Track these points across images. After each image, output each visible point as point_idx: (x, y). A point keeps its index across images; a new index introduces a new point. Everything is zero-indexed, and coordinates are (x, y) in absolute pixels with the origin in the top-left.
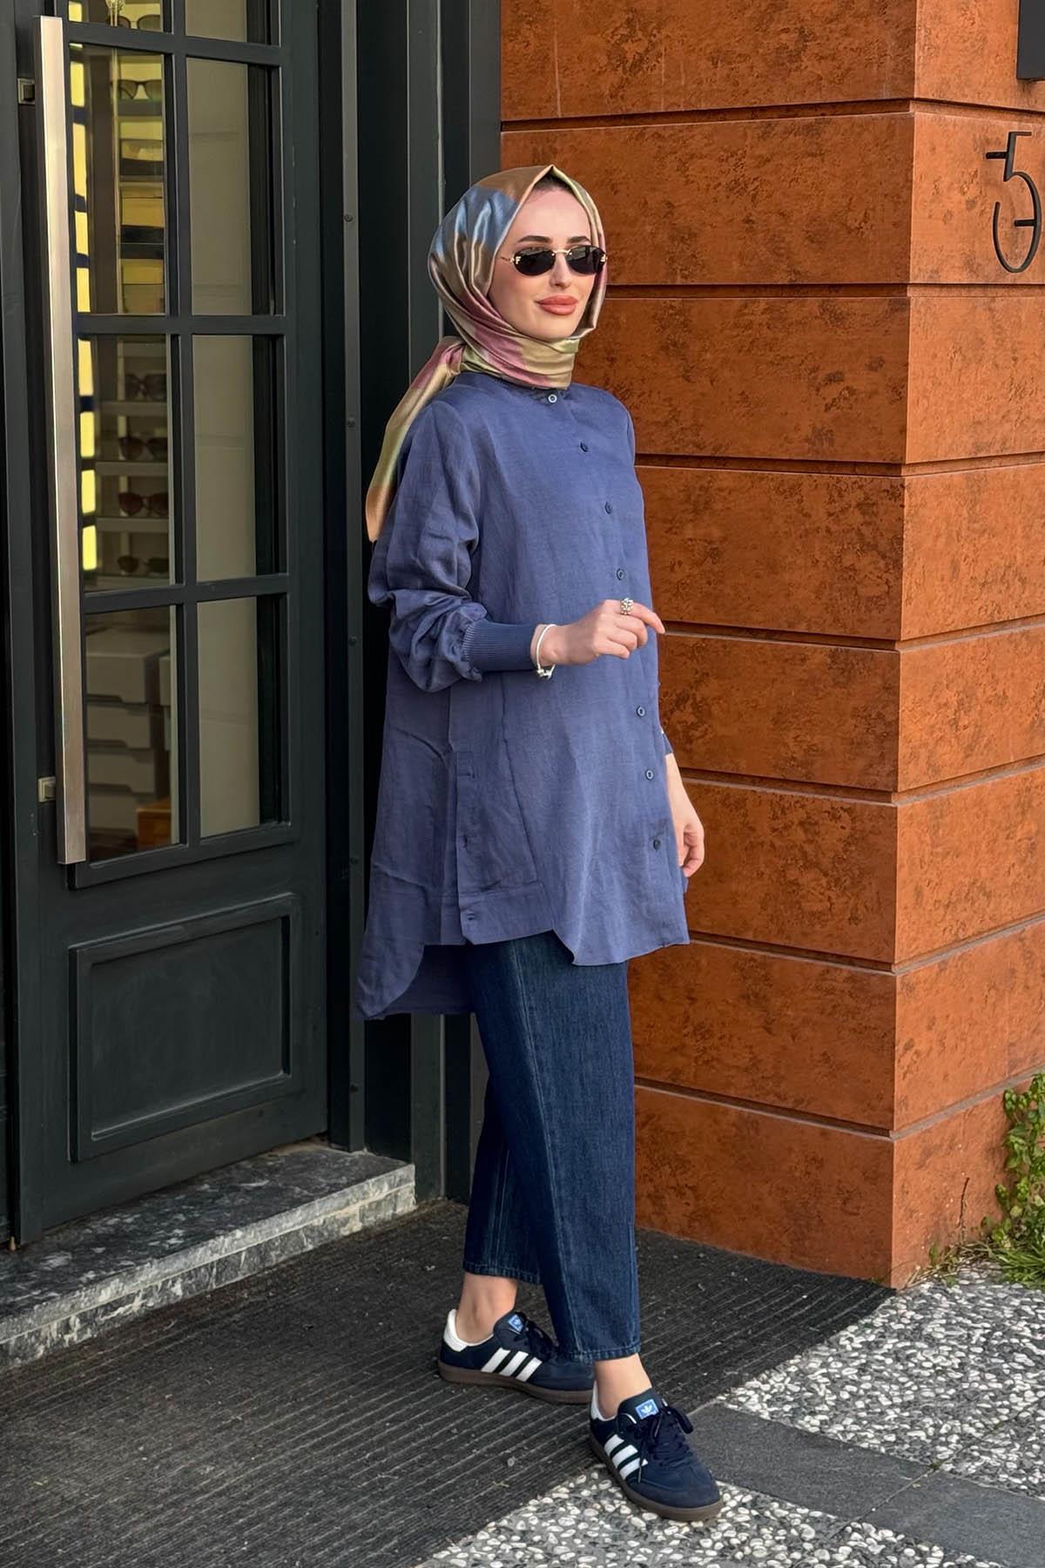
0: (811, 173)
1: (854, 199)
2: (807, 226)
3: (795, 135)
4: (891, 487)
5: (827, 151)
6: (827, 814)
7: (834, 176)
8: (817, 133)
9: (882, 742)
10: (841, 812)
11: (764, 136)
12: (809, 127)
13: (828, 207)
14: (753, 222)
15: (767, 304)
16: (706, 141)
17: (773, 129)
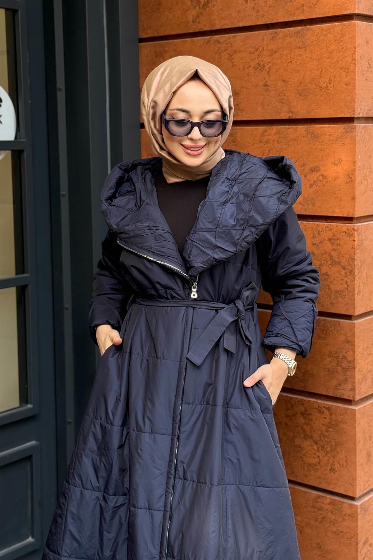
0: (299, 58)
1: (323, 72)
2: (298, 87)
3: (290, 37)
4: (348, 230)
5: (308, 45)
6: (316, 410)
7: (312, 58)
8: (302, 36)
9: (346, 371)
10: (324, 409)
11: (273, 38)
12: (297, 32)
13: (309, 76)
14: (268, 86)
15: (277, 129)
16: (242, 43)
17: (278, 35)
